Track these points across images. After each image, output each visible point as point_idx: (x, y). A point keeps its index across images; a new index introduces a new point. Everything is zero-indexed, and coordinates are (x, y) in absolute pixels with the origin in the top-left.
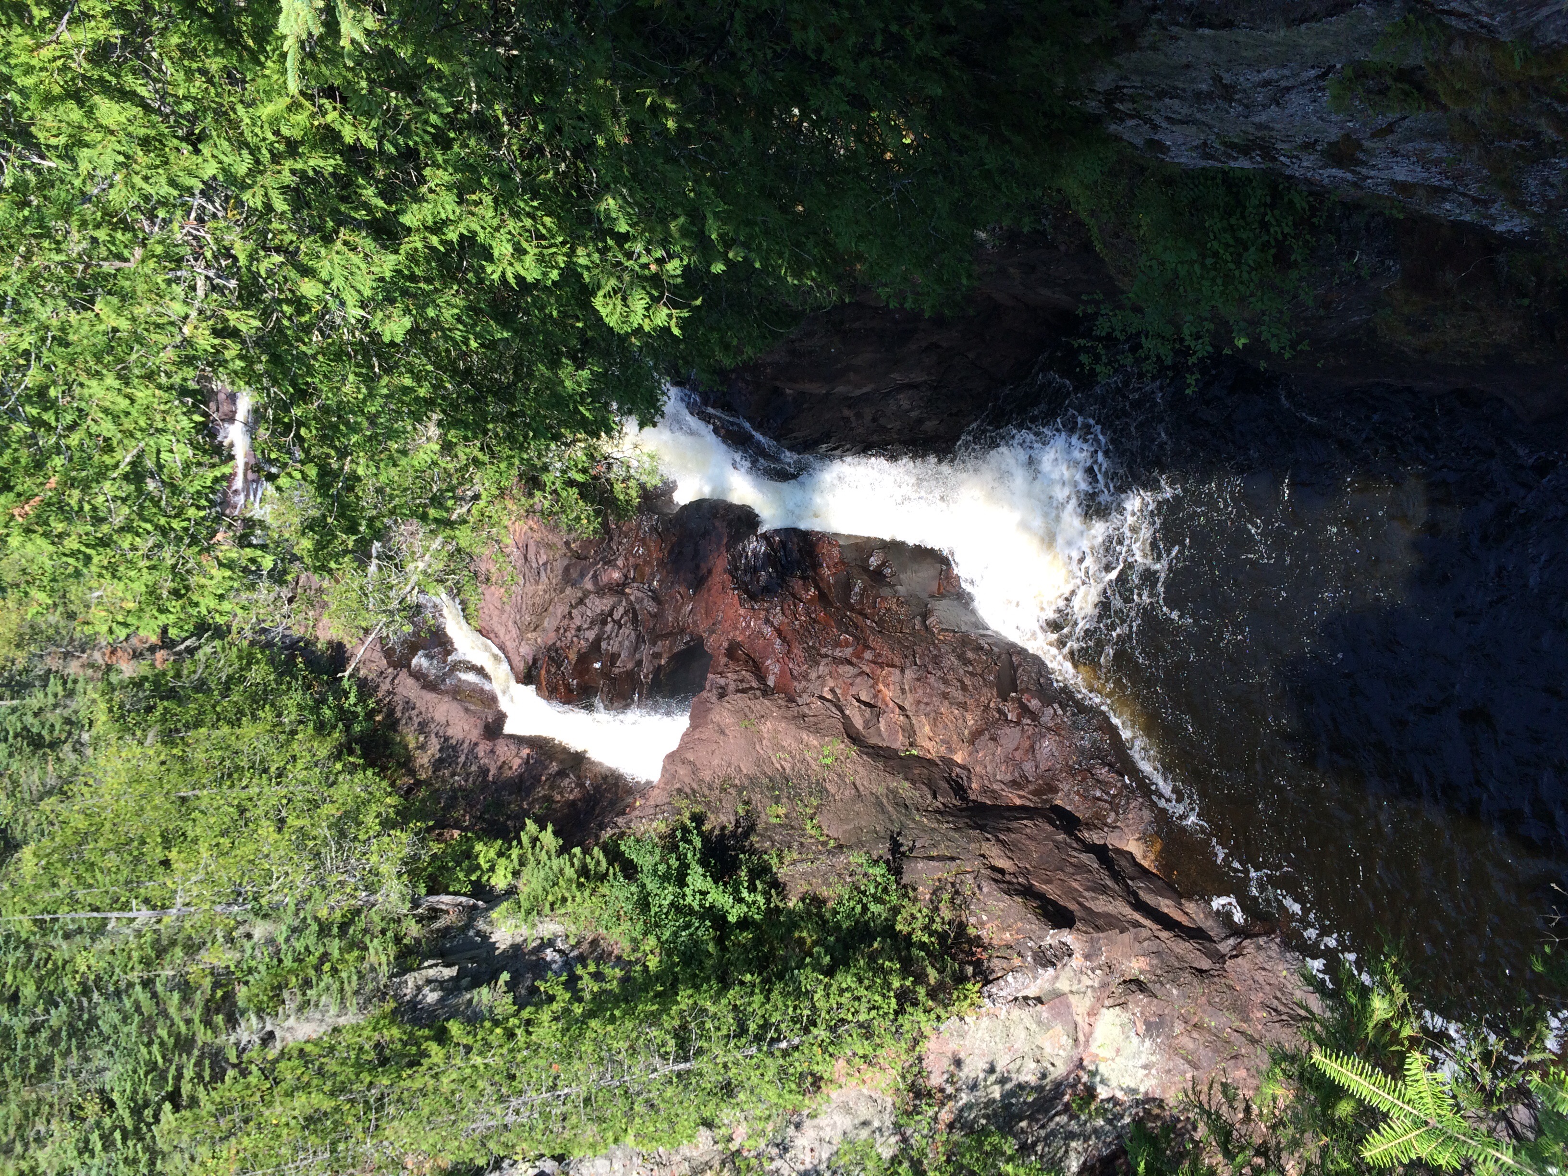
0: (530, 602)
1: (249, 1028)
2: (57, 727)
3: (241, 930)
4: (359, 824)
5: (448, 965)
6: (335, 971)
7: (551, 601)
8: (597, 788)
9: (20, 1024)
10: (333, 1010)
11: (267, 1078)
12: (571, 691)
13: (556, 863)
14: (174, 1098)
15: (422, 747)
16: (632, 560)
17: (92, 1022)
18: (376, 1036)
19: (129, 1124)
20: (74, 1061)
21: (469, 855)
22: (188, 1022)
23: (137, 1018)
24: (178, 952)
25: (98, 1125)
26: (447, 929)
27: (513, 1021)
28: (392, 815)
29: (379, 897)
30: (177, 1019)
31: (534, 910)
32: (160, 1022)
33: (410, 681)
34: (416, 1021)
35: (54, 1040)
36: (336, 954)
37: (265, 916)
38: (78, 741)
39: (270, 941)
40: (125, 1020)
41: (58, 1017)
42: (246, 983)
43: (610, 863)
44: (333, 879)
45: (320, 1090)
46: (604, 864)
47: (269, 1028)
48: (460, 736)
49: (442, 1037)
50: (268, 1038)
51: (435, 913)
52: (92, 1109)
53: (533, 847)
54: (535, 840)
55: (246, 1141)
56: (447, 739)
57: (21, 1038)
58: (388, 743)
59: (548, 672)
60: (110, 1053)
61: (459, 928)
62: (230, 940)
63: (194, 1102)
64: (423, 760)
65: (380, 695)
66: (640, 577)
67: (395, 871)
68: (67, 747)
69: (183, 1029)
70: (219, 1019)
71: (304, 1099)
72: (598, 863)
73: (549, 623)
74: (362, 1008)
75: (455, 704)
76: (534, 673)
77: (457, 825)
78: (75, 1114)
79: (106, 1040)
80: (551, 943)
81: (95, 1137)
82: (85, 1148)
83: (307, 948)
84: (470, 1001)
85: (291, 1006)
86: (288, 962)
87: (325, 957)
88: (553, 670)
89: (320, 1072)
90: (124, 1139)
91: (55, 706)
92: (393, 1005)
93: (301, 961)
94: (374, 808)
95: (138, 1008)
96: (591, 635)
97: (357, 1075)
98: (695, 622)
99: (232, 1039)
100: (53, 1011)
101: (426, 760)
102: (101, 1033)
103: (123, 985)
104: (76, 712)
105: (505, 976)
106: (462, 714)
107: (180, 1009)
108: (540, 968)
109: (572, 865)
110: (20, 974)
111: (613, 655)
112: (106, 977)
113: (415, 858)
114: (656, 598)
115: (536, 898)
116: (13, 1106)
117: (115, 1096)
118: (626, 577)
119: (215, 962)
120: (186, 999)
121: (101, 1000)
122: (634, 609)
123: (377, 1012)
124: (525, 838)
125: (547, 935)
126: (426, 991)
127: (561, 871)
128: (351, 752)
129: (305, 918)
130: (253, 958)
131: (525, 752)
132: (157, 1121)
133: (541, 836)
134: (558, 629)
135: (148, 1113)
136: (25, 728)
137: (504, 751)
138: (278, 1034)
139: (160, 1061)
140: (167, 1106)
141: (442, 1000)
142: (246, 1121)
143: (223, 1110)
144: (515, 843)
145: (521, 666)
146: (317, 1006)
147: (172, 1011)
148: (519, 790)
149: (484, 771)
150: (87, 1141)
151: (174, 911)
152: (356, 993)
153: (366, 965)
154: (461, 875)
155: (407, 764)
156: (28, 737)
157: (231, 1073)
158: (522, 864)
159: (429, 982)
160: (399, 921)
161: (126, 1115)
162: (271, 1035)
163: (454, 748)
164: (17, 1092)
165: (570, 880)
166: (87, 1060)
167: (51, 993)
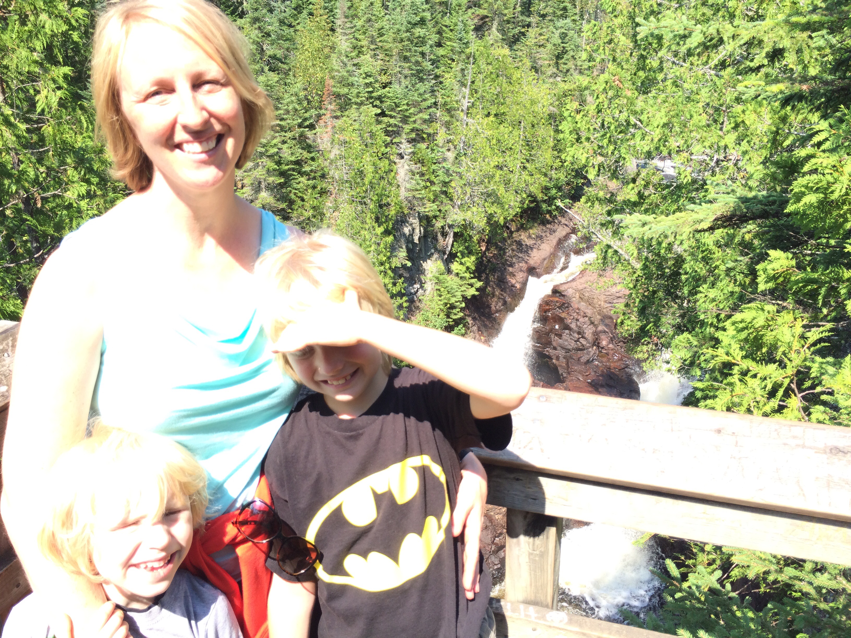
0: (595, 297)
1: (407, 148)
2: (565, 66)
3: (452, 147)
4: (493, 203)
5: (419, 239)
6: (426, 187)
7: (595, 308)
8: (495, 319)
9: (426, 49)
10: (408, 186)
11: (383, 154)
12: (545, 312)
13: (459, 294)
14: (383, 114)
15: (530, 237)
16: (611, 352)
17: (421, 80)
18: (393, 204)
19: (374, 94)
20: (406, 72)
21: (470, 253)
22: (415, 122)
23: (420, 99)
24: (448, 118)
25: (377, 81)
26: (437, 240)
27: (387, 266)
28: (494, 219)
29: (456, 210)
30: (416, 117)
31: (439, 281)
32: (416, 110)
33: (564, 233)
34: (397, 221)
35: (417, 63)
36: (433, 188)
37: (456, 158)
38: (557, 75)
39: (445, 160)
40: (420, 94)
41: (428, 65)
42: (428, 148)
43: (454, 320)
44: (468, 190)
45: (374, 177)
46: (455, 317)
47: (405, 157)
48: (532, 255)
49: (387, 233)
50: (401, 156)
51: (444, 235)
52: (384, 79)
53: (469, 284)
54: (472, 285)
55: (357, 144)
56: (532, 249)
57: (420, 49)
58: (534, 220)
59: (557, 302)
60: (407, 87)
61: (436, 245)
62: (449, 141)
63: (379, 122)
64: (523, 237)
65: (560, 218)
66: (601, 355)
67: (467, 218)
68: (555, 70)
69: (412, 119)
70: (413, 135)
71: (371, 170)
72: (455, 314)
73: (583, 306)
74: (406, 198)
75: (548, 254)
76: (558, 295)
77: (487, 249)
78: (384, 71)
79: (413, 86)
80: (422, 287)
81: (371, 80)
82: (368, 75)
83: (438, 176)
84: (402, 248)
85: (413, 167)
86: (434, 167)
87: (432, 183)
88: (558, 304)
89: (382, 178)
90: (368, 92)
91: (576, 66)
92: (406, 212)
93: (433, 173)
94: (499, 211)
95: (425, 100)
96: (573, 326)
97: (377, 194)
98: (572, 380)
99: (403, 141)
100: (430, 63)
101: (522, 237)
102: (416, 84)
103: (436, 93)
104: (571, 75)
105: (409, 264)
106: (543, 257)
107: (421, 118)
108: (411, 281)
109: (457, 302)
110: (450, 48)
111: (561, 335)
112: (441, 86)
113: (472, 228)
114: (588, 362)
115: (444, 283)
116: (391, 45)
117: (387, 89)
118: (603, 348)
119: (439, 135)
120: (425, 121)
121: (431, 84)
122: (584, 350)
123: (404, 205)
124: (473, 281)
125: (426, 286)
126: (410, 228)
127: (455, 296)
128: (531, 202)
129: (452, 175)
130: (438, 152)
131: (518, 286)
132: (374, 106)
133: (474, 289)
134: (578, 309)
135: (378, 103)
136: (567, 51)
137: (520, 276)
138: (402, 161)
139: (399, 109)
140: (379, 111)
141: (404, 235)
142: (366, 145)
143: (372, 135)
144: (472, 275)
145: (562, 288)
146: (412, 179)
147: (421, 115)
148: (500, 281)
149: (511, 265)
150: (370, 76)
151: (465, 118)
152: (414, 197)
153: (426, 201)
154: (461, 249)
155: (522, 227)
156: (563, 52)
157: (388, 139)
158: (461, 278)
159: (413, 229)
160: (444, 218)
161: (379, 93)
162: (402, 158)
163: (526, 252)
164: (396, 47)
165: (449, 299)
166: (406, 77)
167: (439, 61)
